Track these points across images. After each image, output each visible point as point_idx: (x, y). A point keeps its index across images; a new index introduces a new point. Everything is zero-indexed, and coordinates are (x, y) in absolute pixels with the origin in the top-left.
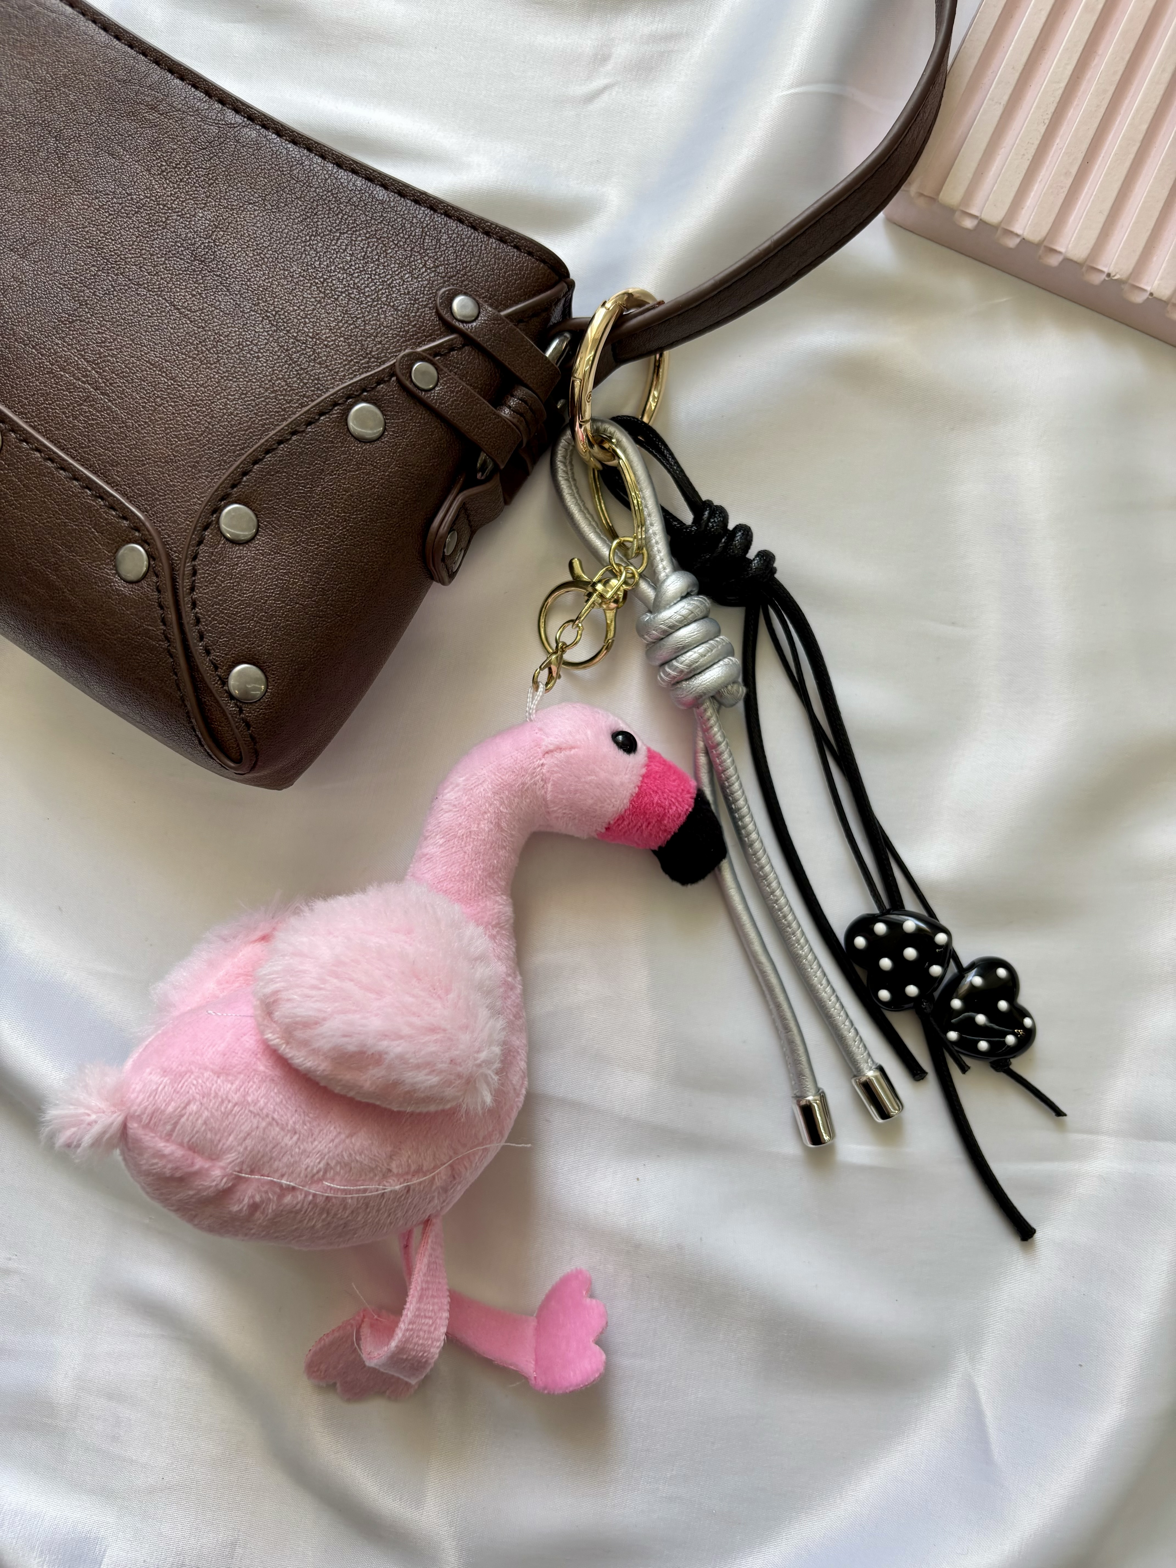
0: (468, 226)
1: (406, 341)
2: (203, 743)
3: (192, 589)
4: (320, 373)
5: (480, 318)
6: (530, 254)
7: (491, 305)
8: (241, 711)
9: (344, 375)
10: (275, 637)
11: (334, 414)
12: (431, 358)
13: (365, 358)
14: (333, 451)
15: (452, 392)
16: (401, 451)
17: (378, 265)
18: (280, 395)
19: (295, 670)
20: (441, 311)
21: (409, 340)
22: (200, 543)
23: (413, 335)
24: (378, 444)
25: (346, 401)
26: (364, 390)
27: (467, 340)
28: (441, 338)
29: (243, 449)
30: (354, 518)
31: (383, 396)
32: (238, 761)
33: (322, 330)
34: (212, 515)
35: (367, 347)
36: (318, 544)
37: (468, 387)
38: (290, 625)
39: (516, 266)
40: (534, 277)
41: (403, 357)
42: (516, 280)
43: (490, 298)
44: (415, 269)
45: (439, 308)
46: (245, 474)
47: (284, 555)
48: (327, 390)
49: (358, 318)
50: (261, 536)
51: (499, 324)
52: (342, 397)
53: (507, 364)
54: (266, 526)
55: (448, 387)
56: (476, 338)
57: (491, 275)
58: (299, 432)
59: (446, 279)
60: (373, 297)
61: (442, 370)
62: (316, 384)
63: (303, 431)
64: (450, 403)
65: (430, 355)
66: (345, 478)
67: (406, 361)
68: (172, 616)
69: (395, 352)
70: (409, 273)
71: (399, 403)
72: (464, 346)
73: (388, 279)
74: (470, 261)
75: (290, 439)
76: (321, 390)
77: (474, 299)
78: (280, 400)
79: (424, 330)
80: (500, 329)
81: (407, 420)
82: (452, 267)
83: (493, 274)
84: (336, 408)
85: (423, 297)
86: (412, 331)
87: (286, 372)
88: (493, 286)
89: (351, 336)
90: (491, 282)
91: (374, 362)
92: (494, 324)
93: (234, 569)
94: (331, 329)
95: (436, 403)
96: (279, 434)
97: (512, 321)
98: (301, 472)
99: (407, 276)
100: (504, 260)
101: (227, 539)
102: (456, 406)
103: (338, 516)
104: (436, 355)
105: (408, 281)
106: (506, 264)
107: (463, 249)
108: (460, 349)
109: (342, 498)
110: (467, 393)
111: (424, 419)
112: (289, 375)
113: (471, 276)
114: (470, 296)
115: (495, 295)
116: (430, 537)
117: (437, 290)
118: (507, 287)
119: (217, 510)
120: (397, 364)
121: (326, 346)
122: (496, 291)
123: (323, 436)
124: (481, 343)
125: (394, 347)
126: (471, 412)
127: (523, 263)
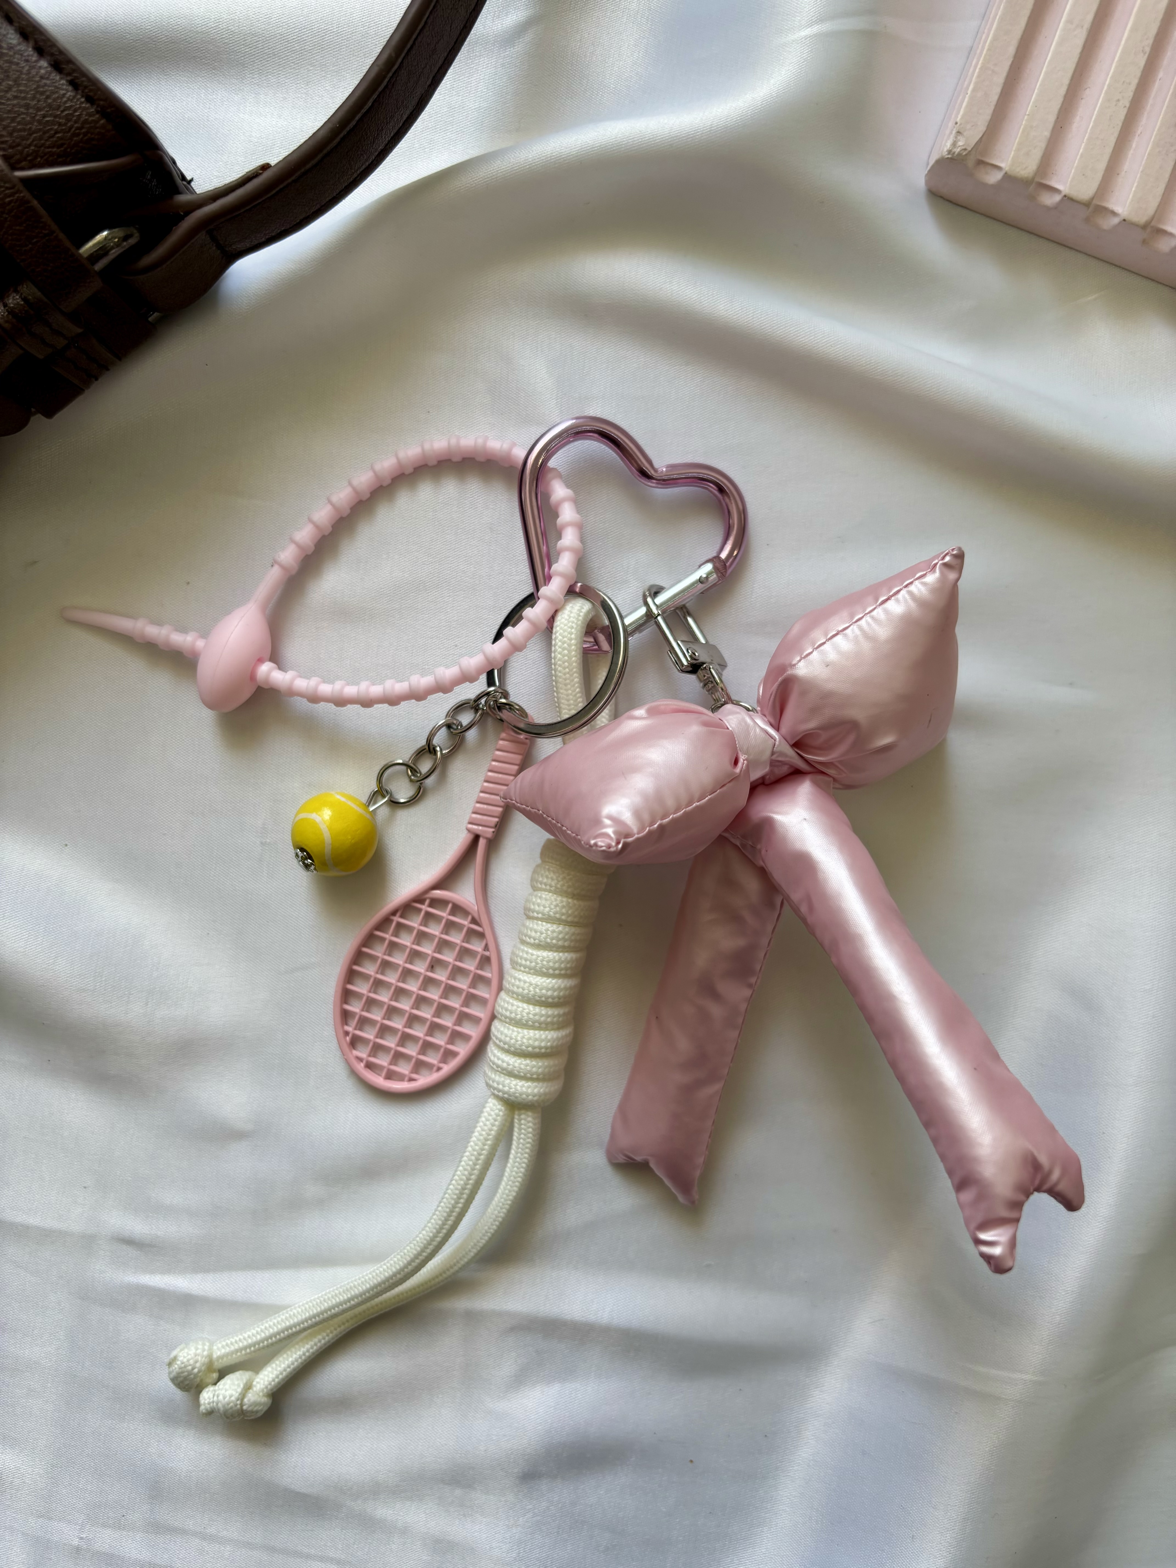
6: (90, 99)
7: (7, 158)
39: (62, 112)
40: (85, 134)
42: (56, 133)
57: (23, 113)
80: (7, 196)
83: (26, 114)
88: (20, 130)
90: (19, 123)
97: (31, 188)
100: (48, 97)
106: (51, 104)
115: (18, 145)
118: (41, 138)
122: (23, 138)
127: (75, 111)
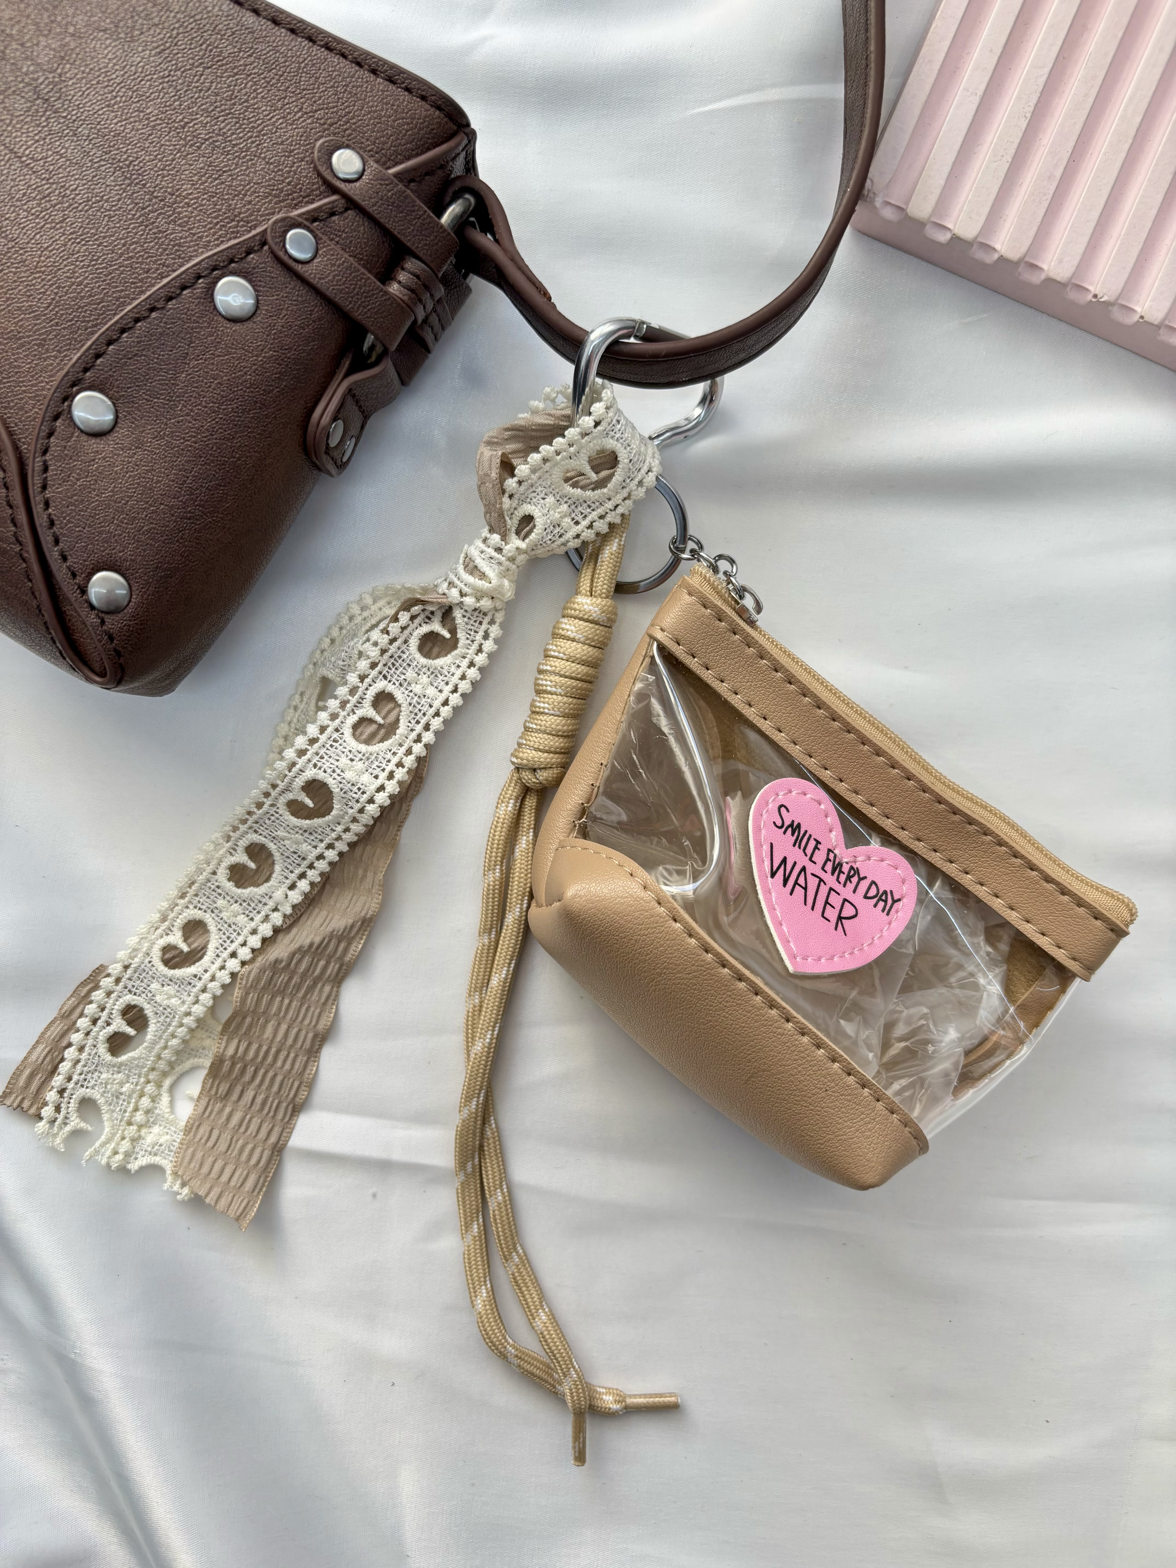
0: (352, 62)
1: (280, 201)
2: (65, 655)
3: (44, 487)
4: (181, 238)
5: (364, 177)
6: (423, 98)
7: (377, 162)
8: (103, 622)
9: (209, 242)
10: (138, 541)
11: (198, 288)
12: (307, 224)
13: (233, 220)
14: (198, 333)
15: (334, 265)
16: (275, 334)
17: (248, 107)
18: (137, 263)
19: (161, 577)
20: (320, 168)
21: (284, 200)
22: (50, 434)
23: (289, 195)
24: (249, 324)
25: (211, 273)
26: (232, 261)
27: (351, 204)
28: (320, 200)
29: (96, 326)
30: (224, 409)
31: (254, 268)
32: (102, 675)
33: (183, 185)
34: (63, 403)
35: (235, 208)
36: (184, 438)
37: (351, 259)
38: (154, 528)
39: (407, 113)
40: (428, 127)
41: (275, 222)
42: (407, 131)
43: (377, 153)
44: (289, 113)
45: (317, 163)
46: (98, 356)
47: (145, 450)
48: (190, 258)
49: (224, 172)
50: (120, 428)
51: (387, 185)
52: (207, 269)
53: (396, 233)
54: (125, 416)
55: (328, 259)
56: (360, 201)
57: (378, 123)
58: (158, 309)
59: (326, 126)
60: (241, 146)
61: (321, 239)
62: (177, 251)
63: (163, 308)
64: (330, 278)
65: (307, 219)
66: (213, 364)
67: (280, 228)
68: (22, 517)
69: (267, 215)
70: (284, 118)
71: (273, 278)
72: (346, 209)
73: (259, 125)
74: (354, 106)
75: (148, 317)
76: (183, 258)
77: (358, 153)
78: (136, 268)
79: (301, 189)
80: (389, 191)
81: (283, 297)
82: (332, 113)
83: (381, 123)
84: (200, 281)
85: (299, 149)
86: (287, 190)
87: (142, 235)
88: (381, 137)
89: (217, 194)
90: (378, 132)
91: (243, 226)
92: (381, 184)
93: (89, 466)
94: (193, 185)
95: (314, 278)
96: (135, 310)
97: (401, 181)
98: (163, 355)
99: (281, 121)
100: (393, 105)
101: (82, 431)
102: (337, 281)
103: (206, 407)
104: (315, 220)
105: (281, 129)
106: (396, 111)
107: (346, 90)
108: (342, 213)
109: (210, 386)
110: (351, 267)
111: (302, 296)
112: (146, 239)
113: (354, 124)
114: (353, 149)
115: (383, 149)
116: (311, 428)
117: (316, 140)
118: (397, 140)
119: (68, 398)
120: (269, 230)
121: (187, 204)
122: (385, 143)
123: (186, 314)
124: (367, 208)
125: (266, 209)
126: (354, 289)
127: (416, 110)
